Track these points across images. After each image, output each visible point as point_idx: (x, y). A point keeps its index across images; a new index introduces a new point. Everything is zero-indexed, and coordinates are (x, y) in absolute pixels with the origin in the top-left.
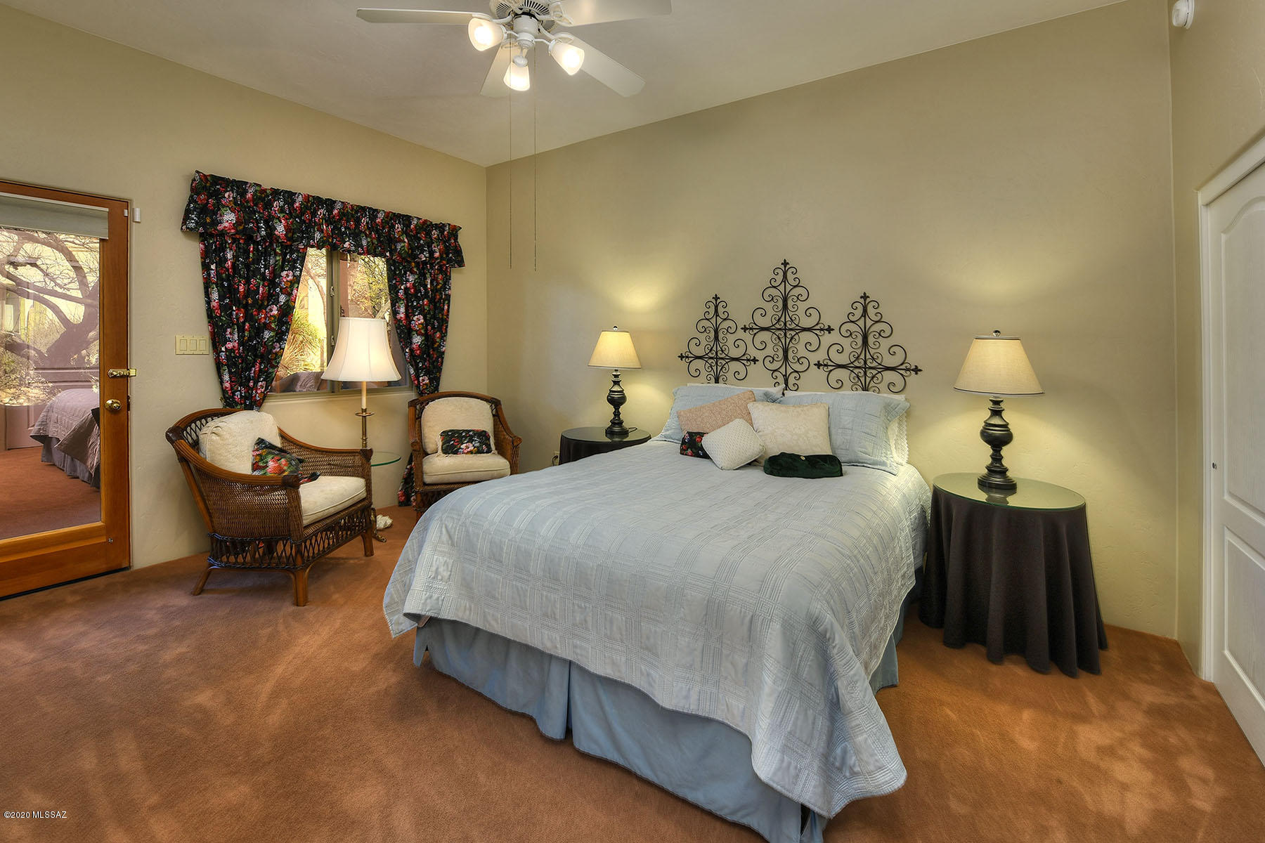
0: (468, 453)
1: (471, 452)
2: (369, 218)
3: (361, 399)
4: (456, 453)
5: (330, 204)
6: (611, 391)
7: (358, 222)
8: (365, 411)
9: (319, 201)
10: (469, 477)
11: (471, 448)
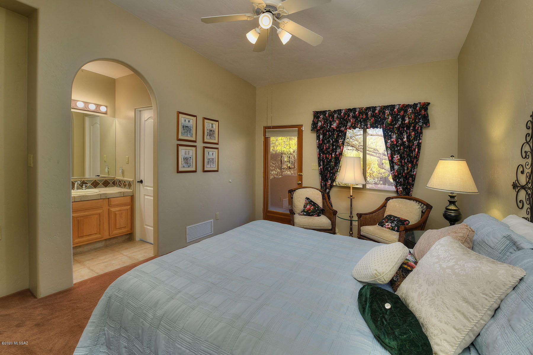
0: (388, 228)
1: (389, 228)
2: (372, 111)
3: (350, 191)
4: (382, 226)
5: (354, 110)
6: (447, 209)
7: (367, 114)
8: (351, 196)
9: (350, 110)
10: (371, 237)
11: (390, 226)
